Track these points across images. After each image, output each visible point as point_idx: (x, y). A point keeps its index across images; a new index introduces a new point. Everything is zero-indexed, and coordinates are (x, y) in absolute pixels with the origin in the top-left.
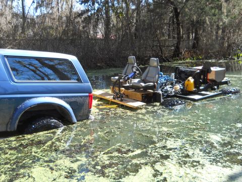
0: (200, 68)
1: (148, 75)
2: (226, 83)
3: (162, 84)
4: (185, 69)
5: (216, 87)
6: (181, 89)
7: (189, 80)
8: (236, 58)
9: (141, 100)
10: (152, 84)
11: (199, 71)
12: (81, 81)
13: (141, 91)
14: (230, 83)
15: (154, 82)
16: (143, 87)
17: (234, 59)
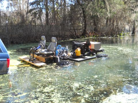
0: (85, 42)
1: (51, 47)
2: (102, 51)
3: (61, 52)
4: (77, 43)
5: (95, 53)
6: (72, 55)
7: (77, 50)
8: (119, 36)
9: (45, 61)
10: (51, 52)
11: (84, 44)
12: (2, 52)
13: (45, 57)
14: (104, 51)
15: (53, 51)
16: (46, 54)
17: (118, 37)
